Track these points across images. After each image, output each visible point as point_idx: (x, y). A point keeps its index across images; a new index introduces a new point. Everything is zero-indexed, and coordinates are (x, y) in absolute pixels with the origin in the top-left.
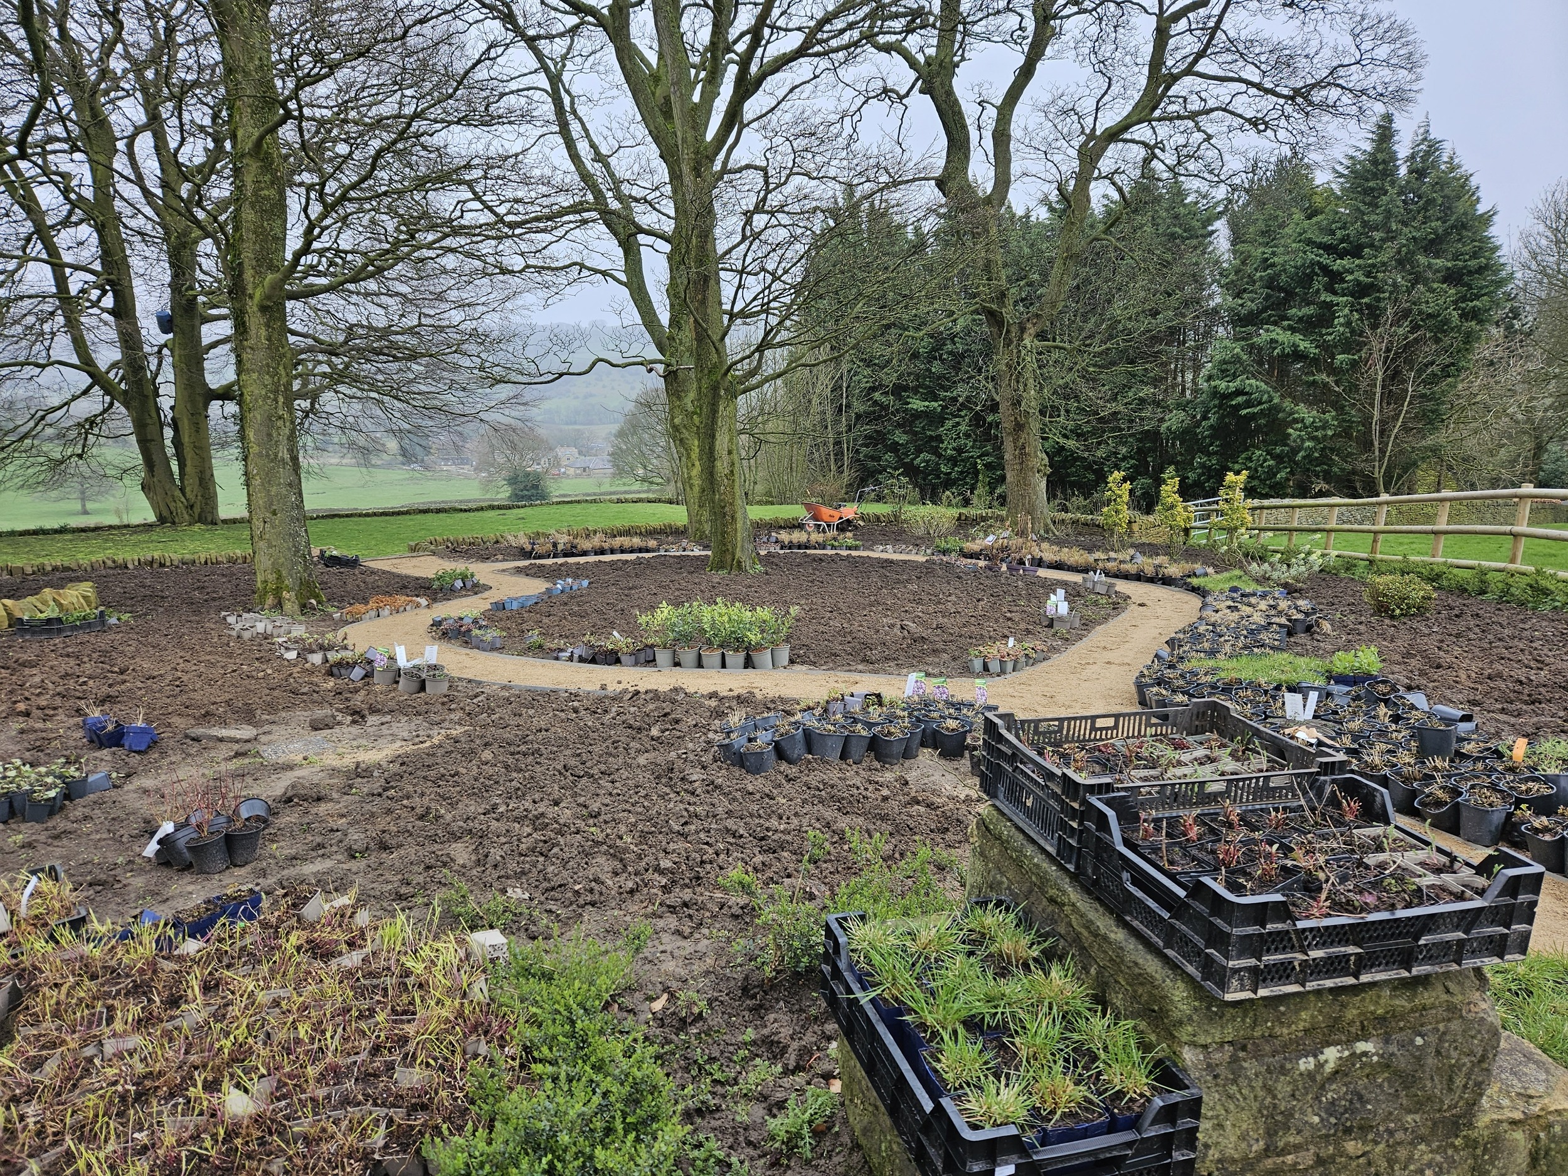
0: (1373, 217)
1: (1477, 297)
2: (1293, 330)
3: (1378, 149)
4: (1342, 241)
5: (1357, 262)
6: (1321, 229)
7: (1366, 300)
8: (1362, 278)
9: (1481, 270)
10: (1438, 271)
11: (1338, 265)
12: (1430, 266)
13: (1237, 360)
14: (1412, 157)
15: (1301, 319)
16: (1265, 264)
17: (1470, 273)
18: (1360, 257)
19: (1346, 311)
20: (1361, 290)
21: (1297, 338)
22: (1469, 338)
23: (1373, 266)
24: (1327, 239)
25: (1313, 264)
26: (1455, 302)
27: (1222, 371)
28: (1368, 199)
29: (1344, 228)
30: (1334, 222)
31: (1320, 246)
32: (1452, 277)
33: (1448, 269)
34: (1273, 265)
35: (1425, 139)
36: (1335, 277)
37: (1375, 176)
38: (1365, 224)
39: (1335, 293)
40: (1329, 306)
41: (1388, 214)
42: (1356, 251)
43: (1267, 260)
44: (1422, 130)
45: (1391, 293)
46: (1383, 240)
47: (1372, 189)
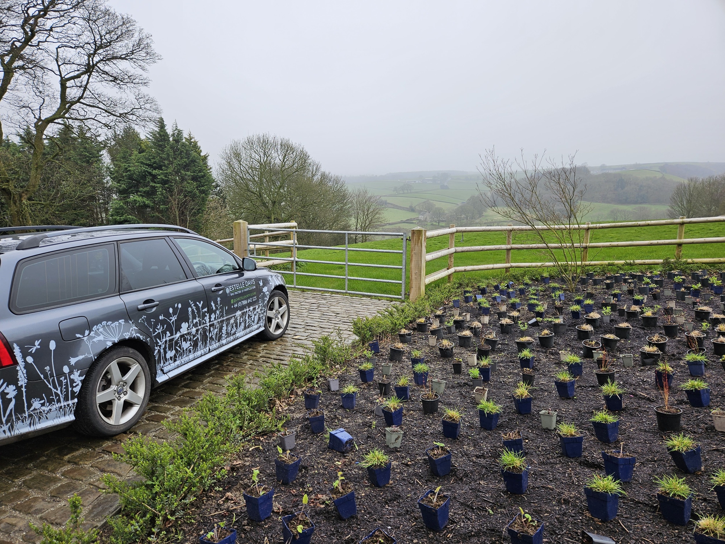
0: (163, 155)
1: (203, 186)
2: (143, 196)
3: (160, 130)
4: (154, 163)
5: (161, 171)
6: (146, 158)
7: (166, 186)
8: (164, 178)
9: (203, 176)
10: (189, 176)
11: (154, 172)
12: (186, 175)
13: (122, 208)
14: (173, 135)
15: (145, 192)
16: (126, 170)
17: (200, 177)
18: (162, 170)
19: (160, 189)
20: (164, 182)
21: (145, 199)
22: (204, 200)
23: (167, 173)
24: (148, 162)
25: (145, 171)
26: (197, 187)
27: (117, 212)
28: (160, 149)
29: (154, 158)
30: (150, 156)
31: (146, 165)
32: (194, 179)
33: (192, 176)
34: (130, 170)
35: (176, 129)
36: (154, 177)
37: (161, 141)
38: (161, 158)
39: (155, 183)
40: (154, 187)
41: (168, 155)
42: (160, 168)
43: (126, 168)
44: (175, 126)
45: (175, 184)
46: (168, 164)
47: (161, 145)
